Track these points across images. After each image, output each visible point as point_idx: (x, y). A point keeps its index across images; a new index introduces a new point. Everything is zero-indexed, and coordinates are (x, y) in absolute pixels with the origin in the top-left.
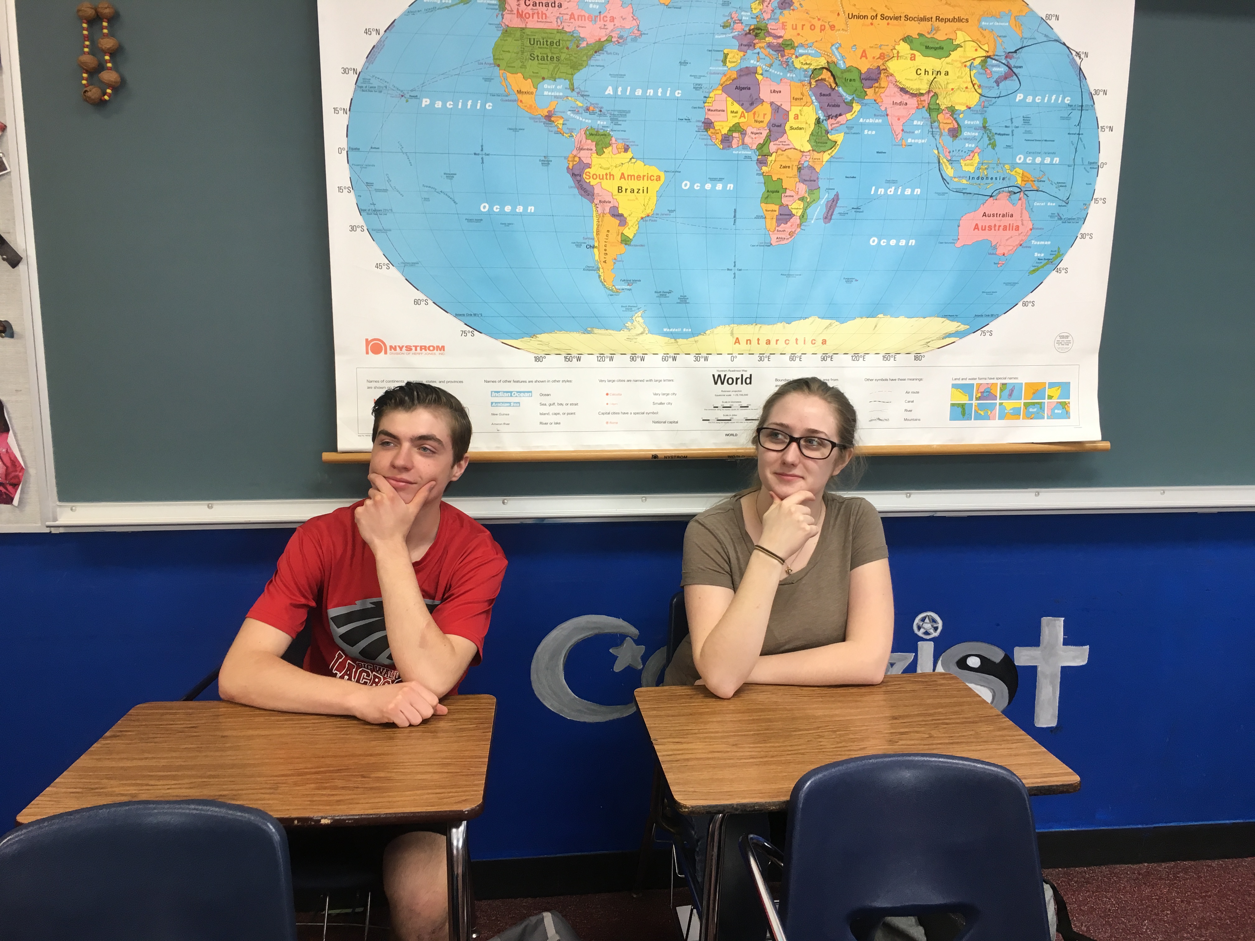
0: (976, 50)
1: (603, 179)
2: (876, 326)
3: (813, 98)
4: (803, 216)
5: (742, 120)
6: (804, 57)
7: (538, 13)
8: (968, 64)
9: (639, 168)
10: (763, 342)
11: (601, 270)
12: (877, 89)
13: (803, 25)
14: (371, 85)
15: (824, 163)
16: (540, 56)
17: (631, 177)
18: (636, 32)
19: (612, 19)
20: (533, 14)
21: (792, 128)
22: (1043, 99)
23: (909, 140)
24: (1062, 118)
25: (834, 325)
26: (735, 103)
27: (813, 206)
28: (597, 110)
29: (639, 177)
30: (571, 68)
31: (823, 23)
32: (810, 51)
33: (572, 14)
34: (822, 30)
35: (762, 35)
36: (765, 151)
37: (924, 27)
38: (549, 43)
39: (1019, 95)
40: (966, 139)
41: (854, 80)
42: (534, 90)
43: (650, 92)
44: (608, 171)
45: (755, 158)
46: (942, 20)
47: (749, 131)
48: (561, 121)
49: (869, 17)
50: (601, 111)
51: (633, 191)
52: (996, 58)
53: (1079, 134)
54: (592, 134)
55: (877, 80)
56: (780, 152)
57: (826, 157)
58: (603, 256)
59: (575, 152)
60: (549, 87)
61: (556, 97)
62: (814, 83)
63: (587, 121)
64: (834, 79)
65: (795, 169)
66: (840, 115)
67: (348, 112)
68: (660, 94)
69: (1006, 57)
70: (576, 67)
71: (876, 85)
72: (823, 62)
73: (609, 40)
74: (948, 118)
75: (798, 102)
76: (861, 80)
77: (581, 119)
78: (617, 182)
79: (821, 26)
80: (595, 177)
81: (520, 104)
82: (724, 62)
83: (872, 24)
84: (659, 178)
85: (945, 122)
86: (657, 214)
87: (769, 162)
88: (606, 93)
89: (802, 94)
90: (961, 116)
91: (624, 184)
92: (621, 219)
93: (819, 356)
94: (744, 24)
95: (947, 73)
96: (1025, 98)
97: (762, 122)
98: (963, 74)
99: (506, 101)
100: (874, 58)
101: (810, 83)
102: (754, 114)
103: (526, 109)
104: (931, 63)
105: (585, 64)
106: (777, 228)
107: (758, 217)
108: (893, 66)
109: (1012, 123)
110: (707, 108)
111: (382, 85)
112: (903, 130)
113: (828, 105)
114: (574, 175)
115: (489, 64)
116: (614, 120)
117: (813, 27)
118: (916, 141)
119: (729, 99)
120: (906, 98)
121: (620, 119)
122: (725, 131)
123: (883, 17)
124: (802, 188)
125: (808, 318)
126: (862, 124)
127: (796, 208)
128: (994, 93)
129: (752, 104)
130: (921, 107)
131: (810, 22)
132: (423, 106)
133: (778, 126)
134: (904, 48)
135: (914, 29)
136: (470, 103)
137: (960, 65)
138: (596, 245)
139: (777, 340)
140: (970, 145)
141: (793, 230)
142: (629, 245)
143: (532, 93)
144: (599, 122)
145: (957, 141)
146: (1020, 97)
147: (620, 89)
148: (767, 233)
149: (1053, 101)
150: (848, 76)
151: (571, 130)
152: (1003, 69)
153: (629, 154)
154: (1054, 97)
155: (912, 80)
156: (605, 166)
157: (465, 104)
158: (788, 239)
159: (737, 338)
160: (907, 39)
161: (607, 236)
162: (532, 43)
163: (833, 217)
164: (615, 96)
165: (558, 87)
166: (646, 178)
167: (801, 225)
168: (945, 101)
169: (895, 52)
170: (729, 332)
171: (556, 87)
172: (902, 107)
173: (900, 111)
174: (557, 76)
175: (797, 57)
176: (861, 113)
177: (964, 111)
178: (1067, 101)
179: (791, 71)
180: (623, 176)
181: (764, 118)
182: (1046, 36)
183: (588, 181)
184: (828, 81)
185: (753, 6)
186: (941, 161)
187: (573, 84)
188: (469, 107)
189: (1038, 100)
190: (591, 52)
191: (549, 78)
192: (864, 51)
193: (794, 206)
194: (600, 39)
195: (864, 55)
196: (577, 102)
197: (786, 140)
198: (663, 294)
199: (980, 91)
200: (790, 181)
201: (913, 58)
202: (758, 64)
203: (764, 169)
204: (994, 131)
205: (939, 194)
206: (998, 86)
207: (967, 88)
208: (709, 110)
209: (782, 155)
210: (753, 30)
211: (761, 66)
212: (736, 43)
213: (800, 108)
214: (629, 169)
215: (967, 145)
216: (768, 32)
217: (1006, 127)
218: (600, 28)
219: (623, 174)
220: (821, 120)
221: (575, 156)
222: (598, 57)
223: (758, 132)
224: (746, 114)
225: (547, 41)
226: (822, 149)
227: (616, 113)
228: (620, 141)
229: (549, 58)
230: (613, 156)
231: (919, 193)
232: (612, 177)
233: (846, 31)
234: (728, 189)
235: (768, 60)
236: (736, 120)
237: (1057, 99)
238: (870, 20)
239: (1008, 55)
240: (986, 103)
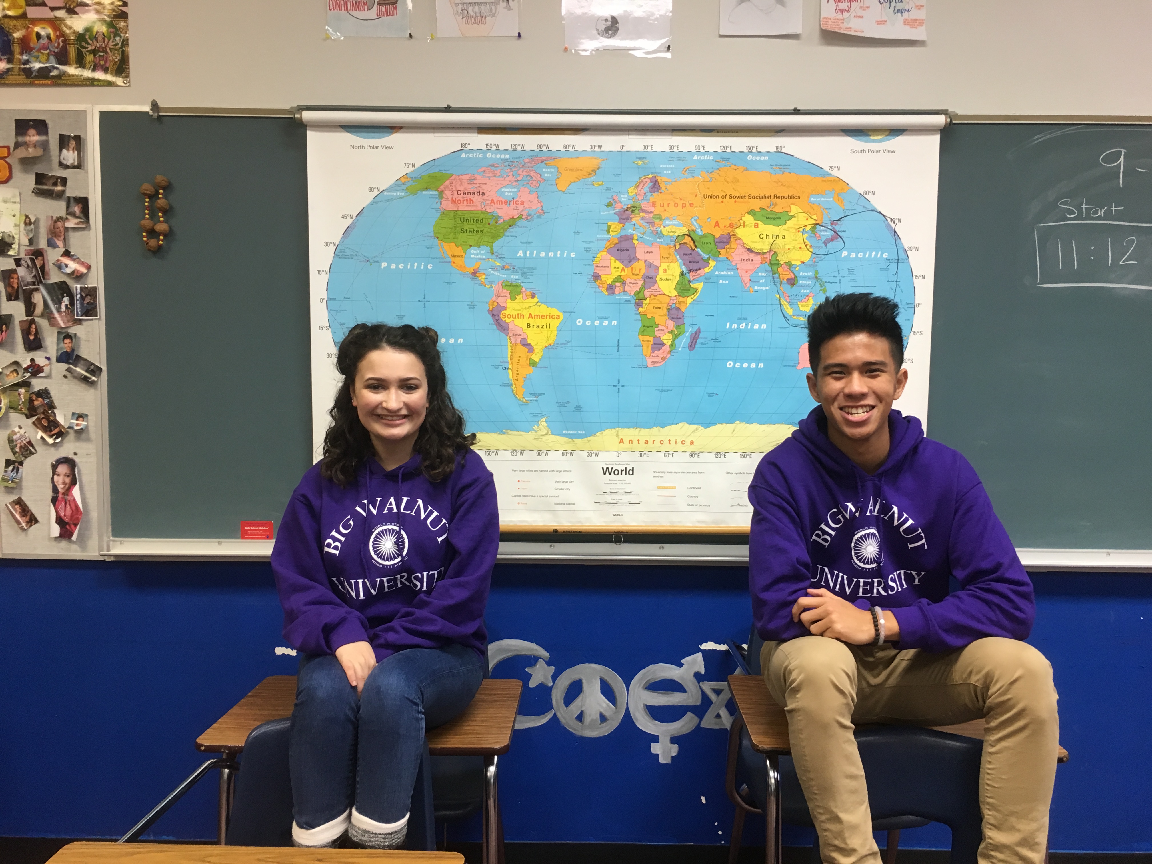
0: (807, 219)
1: (515, 318)
2: (734, 431)
3: (678, 257)
4: (672, 346)
5: (623, 273)
6: (670, 227)
7: (467, 200)
8: (801, 230)
9: (544, 309)
10: (642, 442)
11: (514, 386)
12: (728, 250)
13: (669, 204)
14: (345, 254)
15: (688, 305)
16: (468, 230)
17: (537, 316)
18: (541, 211)
19: (522, 203)
20: (463, 201)
21: (661, 279)
22: (864, 255)
23: (756, 288)
24: (882, 269)
25: (699, 429)
26: (617, 261)
27: (680, 338)
28: (511, 268)
29: (543, 317)
30: (491, 238)
31: (684, 202)
32: (674, 223)
33: (493, 200)
34: (683, 207)
35: (637, 211)
36: (641, 296)
37: (765, 203)
38: (475, 221)
39: (844, 252)
40: (802, 286)
41: (710, 243)
42: (464, 255)
43: (551, 254)
44: (519, 312)
45: (633, 302)
46: (779, 197)
47: (628, 282)
48: (484, 277)
49: (720, 197)
50: (514, 268)
51: (538, 327)
52: (824, 225)
53: (897, 281)
54: (506, 286)
55: (728, 242)
56: (652, 297)
57: (689, 300)
58: (515, 375)
59: (494, 299)
60: (475, 252)
61: (480, 259)
62: (678, 246)
63: (503, 276)
64: (694, 243)
65: (665, 310)
66: (700, 269)
67: (328, 273)
68: (559, 255)
69: (832, 224)
70: (495, 237)
71: (728, 246)
72: (685, 231)
73: (520, 217)
74: (786, 271)
75: (666, 260)
76: (716, 243)
77: (499, 275)
78: (526, 321)
79: (683, 204)
80: (509, 316)
81: (453, 265)
82: (608, 231)
83: (722, 202)
84: (558, 317)
85: (784, 273)
86: (558, 344)
87: (644, 305)
88: (518, 255)
89: (669, 254)
90: (797, 269)
91: (531, 321)
92: (530, 348)
93: (688, 454)
94: (623, 204)
95: (784, 237)
96: (849, 254)
97: (638, 275)
98: (797, 238)
99: (443, 262)
100: (725, 227)
101: (675, 246)
102: (632, 269)
103: (457, 268)
104: (771, 229)
105: (501, 235)
106: (652, 354)
107: (636, 346)
108: (740, 232)
109: (839, 274)
110: (595, 265)
111: (353, 253)
112: (750, 280)
113: (690, 262)
114: (493, 315)
115: (431, 237)
116: (524, 274)
117: (676, 205)
118: (761, 288)
119: (612, 258)
120: (752, 256)
121: (528, 274)
122: (609, 282)
123: (731, 197)
124: (671, 324)
125: (679, 423)
126: (717, 276)
127: (667, 339)
128: (823, 251)
129: (630, 262)
130: (764, 262)
131: (674, 201)
132: (382, 267)
133: (651, 278)
134: (749, 219)
135: (756, 204)
136: (416, 264)
137: (794, 231)
138: (510, 367)
139: (654, 441)
140: (805, 291)
141: (665, 356)
142: (536, 367)
143: (462, 256)
144: (512, 277)
145: (794, 288)
146: (845, 254)
147: (528, 252)
148: (644, 358)
149: (873, 256)
150: (705, 240)
151: (491, 283)
152: (829, 234)
153: (536, 300)
154: (874, 253)
155: (756, 242)
156: (517, 308)
157: (412, 266)
158: (660, 362)
159: (622, 439)
160: (751, 212)
161: (519, 360)
162: (462, 221)
163: (696, 346)
164: (525, 258)
165: (482, 252)
166: (548, 317)
167: (671, 351)
168: (783, 257)
169: (742, 222)
170: (615, 434)
171: (480, 252)
172: (749, 262)
173: (748, 265)
174: (481, 244)
175: (664, 227)
176: (716, 268)
177: (799, 265)
178: (885, 255)
179: (660, 238)
180: (530, 316)
181: (640, 272)
182: (864, 207)
183: (504, 319)
184: (689, 244)
185: (630, 190)
186: (782, 303)
187: (492, 249)
188: (415, 268)
189: (860, 255)
190: (506, 227)
191: (475, 246)
192: (717, 222)
193: (665, 337)
194: (513, 217)
195: (717, 224)
196: (496, 263)
197: (657, 288)
198: (562, 405)
199: (811, 250)
200: (662, 318)
201: (756, 226)
202: (634, 232)
203: (641, 309)
204: (824, 280)
205: (781, 328)
206: (826, 246)
207: (800, 248)
208: (597, 267)
209: (655, 299)
210: (630, 208)
211: (636, 234)
212: (617, 217)
213: (668, 264)
214: (535, 311)
215: (803, 291)
216: (642, 209)
217: (834, 277)
218: (514, 209)
219: (530, 314)
220: (684, 273)
221: (494, 301)
222: (512, 230)
223: (635, 282)
224: (626, 269)
225: (473, 220)
226: (687, 295)
227: (525, 270)
228: (529, 290)
229: (475, 232)
230: (523, 301)
231: (765, 328)
232: (522, 317)
233: (702, 207)
234: (613, 324)
235: (642, 230)
236: (618, 274)
237: (876, 255)
238: (721, 200)
239: (833, 223)
240: (817, 260)
